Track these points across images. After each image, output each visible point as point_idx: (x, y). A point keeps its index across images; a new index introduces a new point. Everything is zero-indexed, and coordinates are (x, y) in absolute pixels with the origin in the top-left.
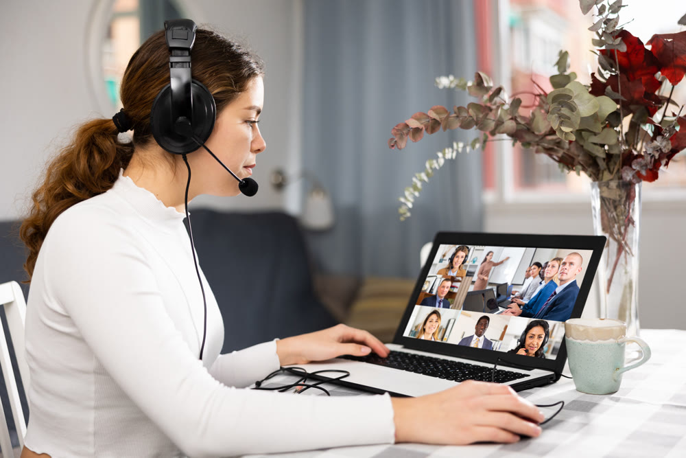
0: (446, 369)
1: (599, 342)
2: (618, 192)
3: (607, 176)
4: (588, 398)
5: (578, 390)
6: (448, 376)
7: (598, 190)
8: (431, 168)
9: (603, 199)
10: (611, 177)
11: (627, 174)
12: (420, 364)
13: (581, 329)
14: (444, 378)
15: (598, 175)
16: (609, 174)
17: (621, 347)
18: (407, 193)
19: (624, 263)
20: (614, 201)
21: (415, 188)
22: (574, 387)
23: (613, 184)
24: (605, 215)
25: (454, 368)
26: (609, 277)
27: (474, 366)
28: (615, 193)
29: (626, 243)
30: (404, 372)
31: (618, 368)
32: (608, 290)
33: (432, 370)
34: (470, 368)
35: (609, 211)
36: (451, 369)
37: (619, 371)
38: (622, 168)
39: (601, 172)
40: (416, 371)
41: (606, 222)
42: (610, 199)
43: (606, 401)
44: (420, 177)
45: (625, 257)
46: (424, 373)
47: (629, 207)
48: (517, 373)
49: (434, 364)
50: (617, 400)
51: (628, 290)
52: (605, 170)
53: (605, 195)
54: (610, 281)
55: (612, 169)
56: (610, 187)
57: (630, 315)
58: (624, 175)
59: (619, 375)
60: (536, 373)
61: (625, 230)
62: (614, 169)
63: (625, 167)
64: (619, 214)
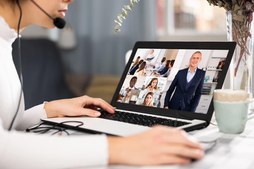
0: (142, 120)
1: (234, 103)
2: (243, 17)
3: (236, 7)
4: (227, 136)
5: (220, 131)
6: (143, 124)
7: (231, 16)
8: (133, 2)
9: (233, 21)
10: (239, 8)
11: (249, 6)
12: (126, 117)
13: (224, 95)
14: (141, 125)
15: (231, 7)
16: (238, 5)
17: (246, 105)
18: (119, 17)
19: (244, 59)
20: (240, 22)
21: (124, 14)
22: (218, 130)
23: (240, 12)
24: (234, 31)
25: (146, 120)
26: (236, 67)
27: (159, 118)
28: (240, 17)
29: (246, 47)
30: (117, 122)
31: (244, 118)
32: (235, 75)
33: (133, 120)
34: (156, 119)
35: (237, 28)
36: (145, 120)
37: (245, 120)
38: (246, 2)
39: (233, 5)
40: (124, 121)
41: (234, 34)
42: (238, 21)
43: (237, 138)
44: (127, 7)
45: (245, 56)
46: (129, 122)
47: (248, 26)
48: (184, 122)
49: (135, 117)
50: (245, 137)
51: (246, 75)
52: (236, 3)
53: (235, 19)
54: (236, 69)
55: (239, 4)
56: (238, 14)
57: (247, 89)
58: (247, 6)
59: (245, 123)
60: (195, 122)
61: (246, 39)
62: (241, 3)
63: (247, 2)
64: (242, 30)
